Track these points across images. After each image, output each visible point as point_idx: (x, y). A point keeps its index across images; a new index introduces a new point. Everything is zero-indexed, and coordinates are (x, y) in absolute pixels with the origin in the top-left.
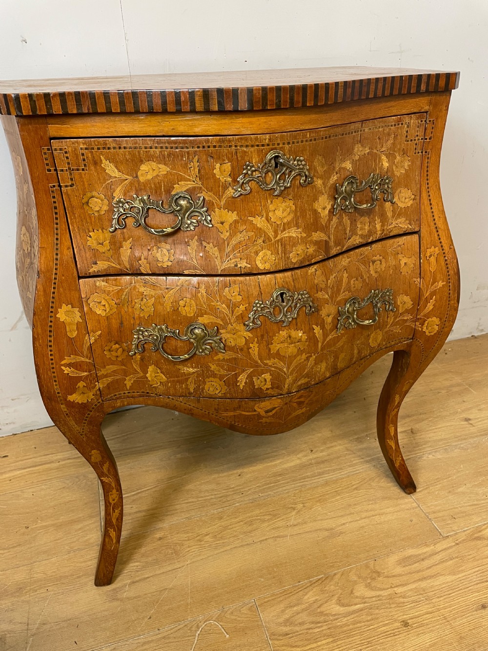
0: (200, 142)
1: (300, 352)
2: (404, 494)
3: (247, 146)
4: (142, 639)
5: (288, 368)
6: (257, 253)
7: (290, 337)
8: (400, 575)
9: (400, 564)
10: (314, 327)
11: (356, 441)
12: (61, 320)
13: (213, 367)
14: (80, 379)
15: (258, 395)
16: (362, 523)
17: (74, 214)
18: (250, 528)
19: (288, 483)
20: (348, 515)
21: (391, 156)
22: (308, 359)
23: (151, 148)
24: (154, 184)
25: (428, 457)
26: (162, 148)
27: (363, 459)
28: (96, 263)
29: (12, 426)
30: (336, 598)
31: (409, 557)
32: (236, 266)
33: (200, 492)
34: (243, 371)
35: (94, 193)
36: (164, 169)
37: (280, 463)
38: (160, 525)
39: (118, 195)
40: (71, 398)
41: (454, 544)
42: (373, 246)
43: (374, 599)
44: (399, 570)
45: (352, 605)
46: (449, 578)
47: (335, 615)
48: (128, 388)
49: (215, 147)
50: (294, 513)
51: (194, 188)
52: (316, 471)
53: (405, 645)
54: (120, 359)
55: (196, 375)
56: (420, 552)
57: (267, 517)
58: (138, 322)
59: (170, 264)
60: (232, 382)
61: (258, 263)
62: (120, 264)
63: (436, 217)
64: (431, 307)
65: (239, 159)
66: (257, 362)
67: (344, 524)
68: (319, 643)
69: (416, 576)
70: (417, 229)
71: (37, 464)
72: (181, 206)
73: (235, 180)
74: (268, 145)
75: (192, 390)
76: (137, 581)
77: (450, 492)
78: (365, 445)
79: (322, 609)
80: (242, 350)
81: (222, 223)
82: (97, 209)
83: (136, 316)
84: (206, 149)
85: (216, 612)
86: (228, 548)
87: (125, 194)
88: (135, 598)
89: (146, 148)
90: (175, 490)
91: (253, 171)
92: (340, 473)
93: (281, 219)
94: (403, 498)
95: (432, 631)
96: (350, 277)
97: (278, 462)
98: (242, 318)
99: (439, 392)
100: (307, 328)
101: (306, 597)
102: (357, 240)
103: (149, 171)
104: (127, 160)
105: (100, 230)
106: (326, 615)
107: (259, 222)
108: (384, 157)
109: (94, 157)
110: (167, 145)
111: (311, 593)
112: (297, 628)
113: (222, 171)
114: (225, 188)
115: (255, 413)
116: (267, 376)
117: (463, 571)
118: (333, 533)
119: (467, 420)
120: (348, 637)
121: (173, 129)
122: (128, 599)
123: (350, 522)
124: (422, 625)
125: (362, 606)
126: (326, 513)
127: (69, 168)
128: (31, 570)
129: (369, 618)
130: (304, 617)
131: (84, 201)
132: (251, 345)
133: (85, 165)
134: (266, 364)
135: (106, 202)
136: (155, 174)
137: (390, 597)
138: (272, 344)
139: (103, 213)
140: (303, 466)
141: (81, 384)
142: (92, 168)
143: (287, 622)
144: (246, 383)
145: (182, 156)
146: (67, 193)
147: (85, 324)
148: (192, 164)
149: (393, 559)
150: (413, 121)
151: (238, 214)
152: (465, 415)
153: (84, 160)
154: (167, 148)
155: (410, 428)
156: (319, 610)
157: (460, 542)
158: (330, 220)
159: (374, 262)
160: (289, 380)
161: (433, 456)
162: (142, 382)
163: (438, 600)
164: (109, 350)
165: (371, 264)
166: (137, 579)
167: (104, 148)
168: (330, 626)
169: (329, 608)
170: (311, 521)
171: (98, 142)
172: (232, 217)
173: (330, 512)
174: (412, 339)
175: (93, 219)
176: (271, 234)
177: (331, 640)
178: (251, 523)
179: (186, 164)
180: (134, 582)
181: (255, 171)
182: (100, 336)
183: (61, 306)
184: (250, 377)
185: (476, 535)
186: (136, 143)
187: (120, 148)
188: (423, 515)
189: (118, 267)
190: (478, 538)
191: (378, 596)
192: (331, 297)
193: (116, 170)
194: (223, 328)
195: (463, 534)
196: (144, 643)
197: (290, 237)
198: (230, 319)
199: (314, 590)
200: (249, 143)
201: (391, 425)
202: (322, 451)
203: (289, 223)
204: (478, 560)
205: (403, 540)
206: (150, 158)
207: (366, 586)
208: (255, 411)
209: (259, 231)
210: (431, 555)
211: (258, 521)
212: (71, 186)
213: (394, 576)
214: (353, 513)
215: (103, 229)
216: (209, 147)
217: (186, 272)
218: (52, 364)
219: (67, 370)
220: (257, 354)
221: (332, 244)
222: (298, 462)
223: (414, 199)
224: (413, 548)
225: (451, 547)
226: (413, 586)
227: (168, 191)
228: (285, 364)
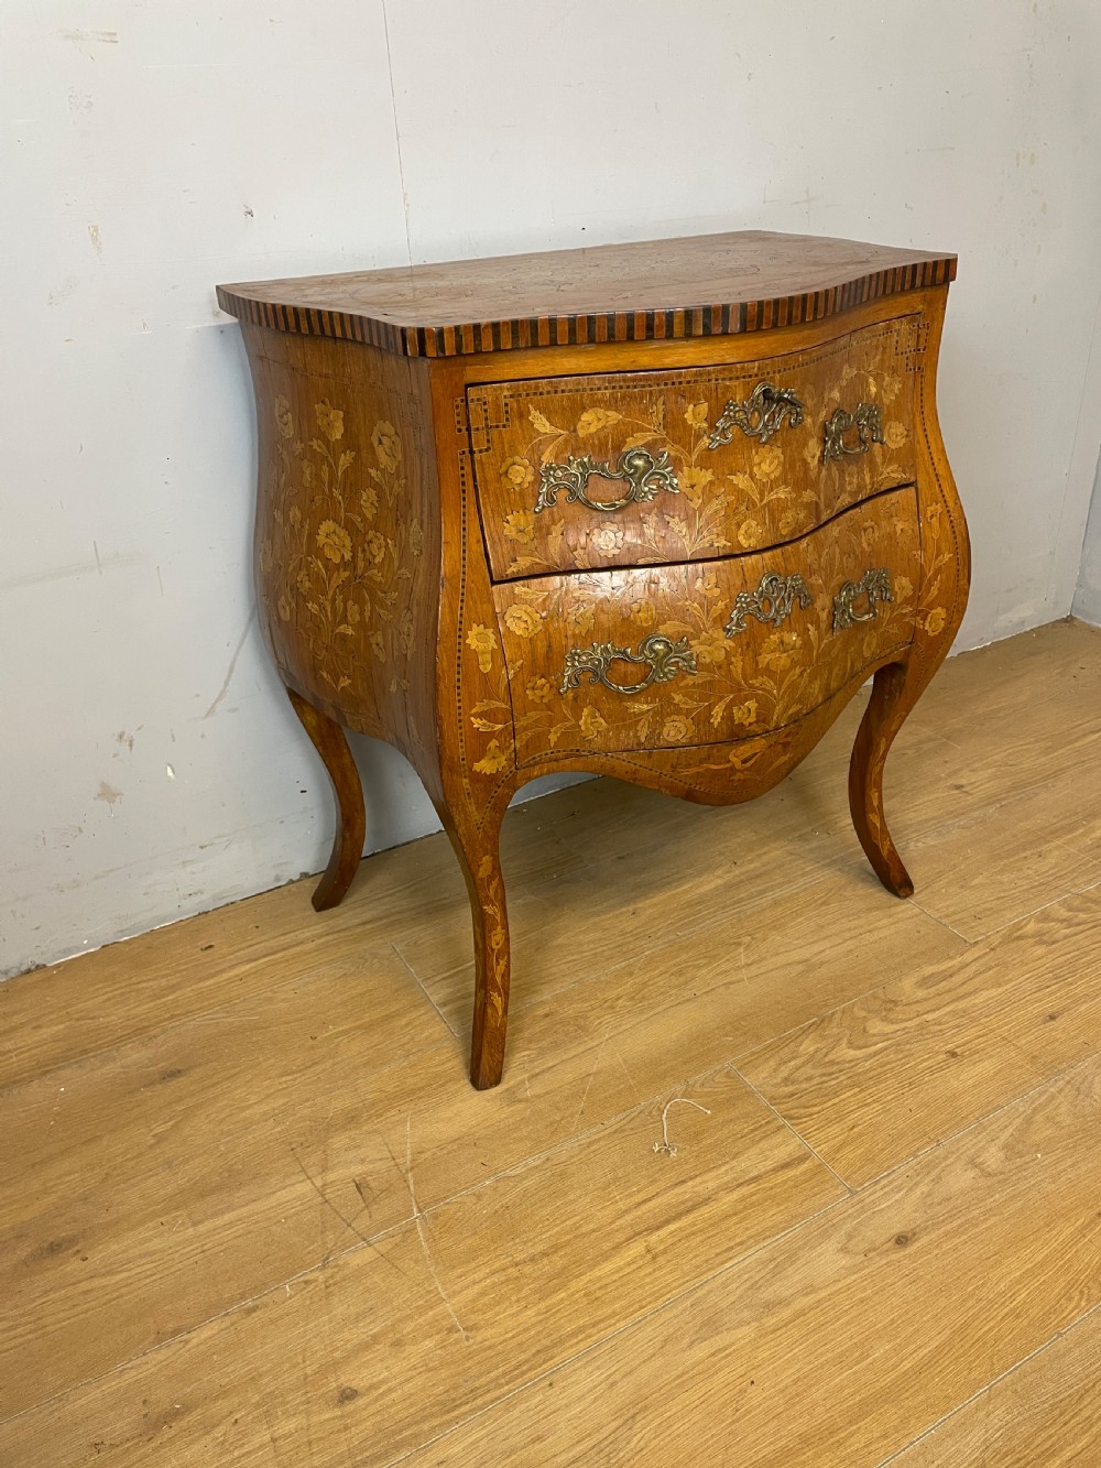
0: (669, 377)
1: (794, 663)
2: (896, 900)
3: (731, 379)
4: (584, 1138)
5: (779, 689)
6: (739, 526)
7: (782, 642)
8: (925, 1000)
9: (921, 986)
10: (809, 626)
11: (798, 840)
12: (473, 648)
13: (678, 698)
14: (491, 735)
15: (737, 735)
16: (849, 945)
17: (487, 490)
18: (682, 979)
19: (717, 911)
20: (824, 939)
21: (878, 378)
22: (801, 674)
23: (599, 389)
24: (599, 439)
25: (916, 847)
26: (614, 388)
27: (819, 863)
28: (516, 561)
29: (196, 899)
30: (845, 1040)
31: (930, 976)
32: (712, 545)
33: (581, 945)
34: (721, 698)
35: (517, 459)
36: (614, 417)
37: (691, 887)
38: (537, 998)
39: (547, 458)
40: (477, 767)
41: (989, 949)
42: (863, 507)
43: (899, 1033)
44: (921, 994)
45: (871, 1045)
46: (994, 992)
47: (851, 1061)
48: (552, 745)
49: (688, 382)
50: (741, 950)
51: (655, 441)
53: (961, 1078)
54: (545, 700)
55: (651, 713)
56: (943, 967)
57: (704, 961)
58: (571, 642)
59: (617, 551)
60: (702, 719)
61: (741, 538)
62: (547, 559)
63: (936, 460)
64: (936, 592)
65: (720, 396)
66: (739, 684)
67: (822, 951)
68: (843, 1096)
69: (948, 997)
70: (913, 479)
71: (276, 949)
72: (636, 467)
73: (712, 426)
74: (756, 375)
75: (643, 740)
76: (537, 1074)
77: (962, 887)
78: (815, 844)
79: (831, 1057)
80: (720, 667)
81: (692, 486)
82: (519, 480)
83: (570, 633)
84: (677, 385)
85: (679, 1088)
86: (660, 1009)
87: (556, 458)
88: (548, 1093)
89: (592, 390)
90: (538, 949)
91: (735, 413)
93: (768, 475)
94: (896, 905)
95: (991, 1057)
96: (842, 553)
97: (686, 887)
98: (720, 620)
99: (904, 754)
100: (802, 630)
101: (802, 1048)
102: (846, 500)
103: (591, 422)
104: (564, 409)
105: (521, 512)
106: (838, 1063)
107: (741, 481)
108: (871, 380)
109: (520, 408)
110: (622, 384)
111: (807, 1042)
112: (804, 1086)
113: (695, 415)
114: (698, 437)
115: (728, 765)
116: (752, 704)
117: (1011, 980)
118: (809, 966)
119: (959, 787)
120: (880, 1082)
121: (634, 362)
122: (538, 1097)
123: (831, 947)
124: (977, 1052)
125: (885, 1044)
126: (790, 942)
127: (487, 426)
128: (356, 1090)
129: (901, 1056)
130: (808, 1071)
131: (502, 470)
132: (733, 659)
133: (507, 419)
134: (751, 686)
135: (531, 468)
136: (601, 425)
137: (921, 1027)
138: (760, 654)
139: (526, 485)
140: (728, 887)
141: (494, 743)
142: (517, 423)
143: (786, 1081)
144: (722, 718)
145: (642, 399)
146: (481, 461)
147: (501, 652)
148: (655, 407)
149: (908, 983)
150: (903, 327)
151: (713, 474)
152: (952, 782)
153: (507, 412)
154: (621, 387)
156: (827, 1060)
157: (996, 946)
158: (820, 472)
159: (865, 530)
160: (778, 709)
161: (923, 843)
162: (571, 733)
163: (986, 1020)
164: (533, 688)
165: (863, 533)
166: (537, 1070)
167: (535, 394)
168: (850, 1075)
169: (839, 1054)
170: (771, 955)
171: (529, 386)
172: (706, 476)
173: (796, 940)
174: (911, 643)
175: (513, 497)
176: (756, 497)
177: (856, 1090)
178: (680, 973)
179: (646, 409)
180: (533, 1076)
181: (738, 411)
182: (521, 667)
183: (471, 626)
184: (729, 707)
185: (1015, 935)
186: (578, 384)
187: (556, 392)
188: (934, 922)
189: (545, 563)
190: (1018, 938)
191: (904, 1029)
192: (825, 583)
193: (548, 424)
194: (694, 639)
195: (997, 935)
196: (590, 1145)
197: (779, 499)
198: (704, 624)
199: (811, 1037)
200: (734, 374)
201: (874, 790)
202: (751, 861)
203: (777, 479)
204: (1027, 964)
205: (915, 957)
206: (595, 403)
207: (883, 1021)
208: (729, 761)
209: (741, 495)
210: (962, 968)
211: (690, 969)
212: (487, 450)
213: (917, 1002)
214: (830, 936)
215: (525, 509)
216: (680, 383)
217: (641, 562)
218: (460, 714)
219: (477, 723)
220: (740, 671)
221: (822, 506)
222: (720, 882)
223: (907, 436)
224: (932, 965)
225: (986, 954)
226: (948, 1009)
227: (617, 448)
228: (775, 684)
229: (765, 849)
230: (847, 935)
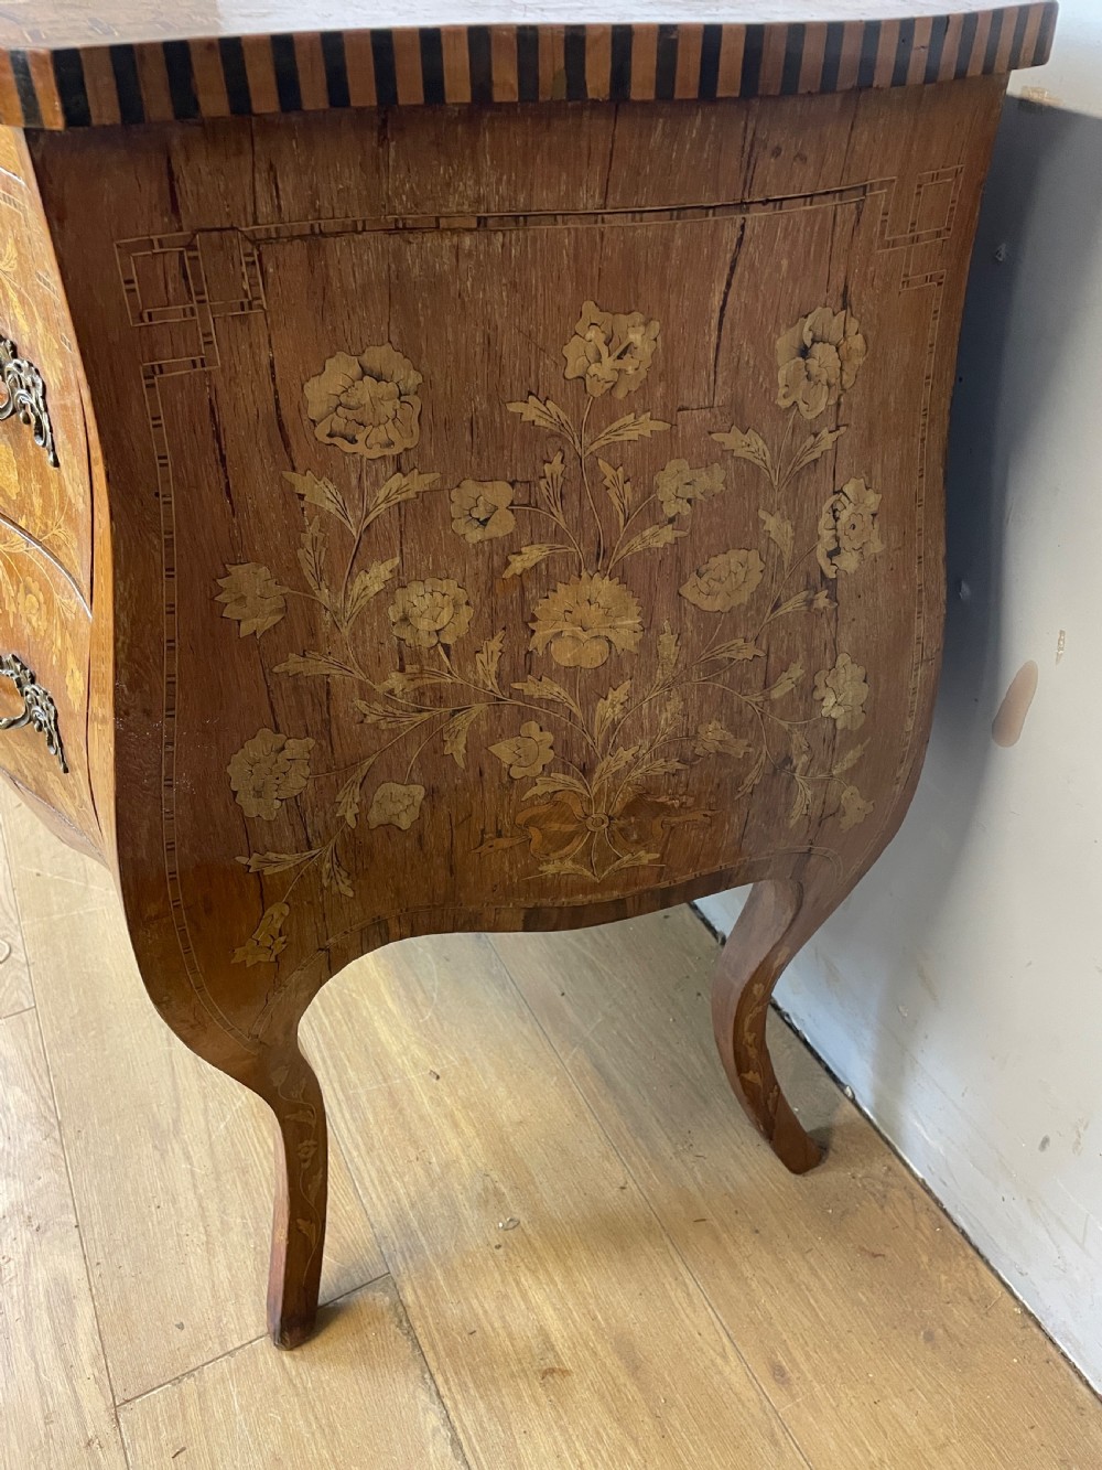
9: (57, 1284)
11: (486, 1189)
19: (324, 1033)
20: (214, 1167)
25: (425, 1410)
27: (413, 1205)
31: (72, 1308)
41: (90, 1434)
44: (40, 1275)
52: (361, 1091)
56: (81, 1336)
67: (188, 1158)
78: (469, 1214)
92: (357, 1147)
118: (164, 1133)
123: (193, 1173)
126: (224, 1117)
140: (377, 1059)
149: (72, 1267)
155: (569, 1366)
157: (93, 1454)
161: (435, 1431)
170: (205, 1088)
173: (226, 1127)
188: (194, 1362)
199: (30, 1103)
202: (437, 1102)
205: (126, 1297)
214: (217, 1179)
222: (394, 1049)
224: (96, 1318)
229: (469, 1132)
230: (212, 1206)
